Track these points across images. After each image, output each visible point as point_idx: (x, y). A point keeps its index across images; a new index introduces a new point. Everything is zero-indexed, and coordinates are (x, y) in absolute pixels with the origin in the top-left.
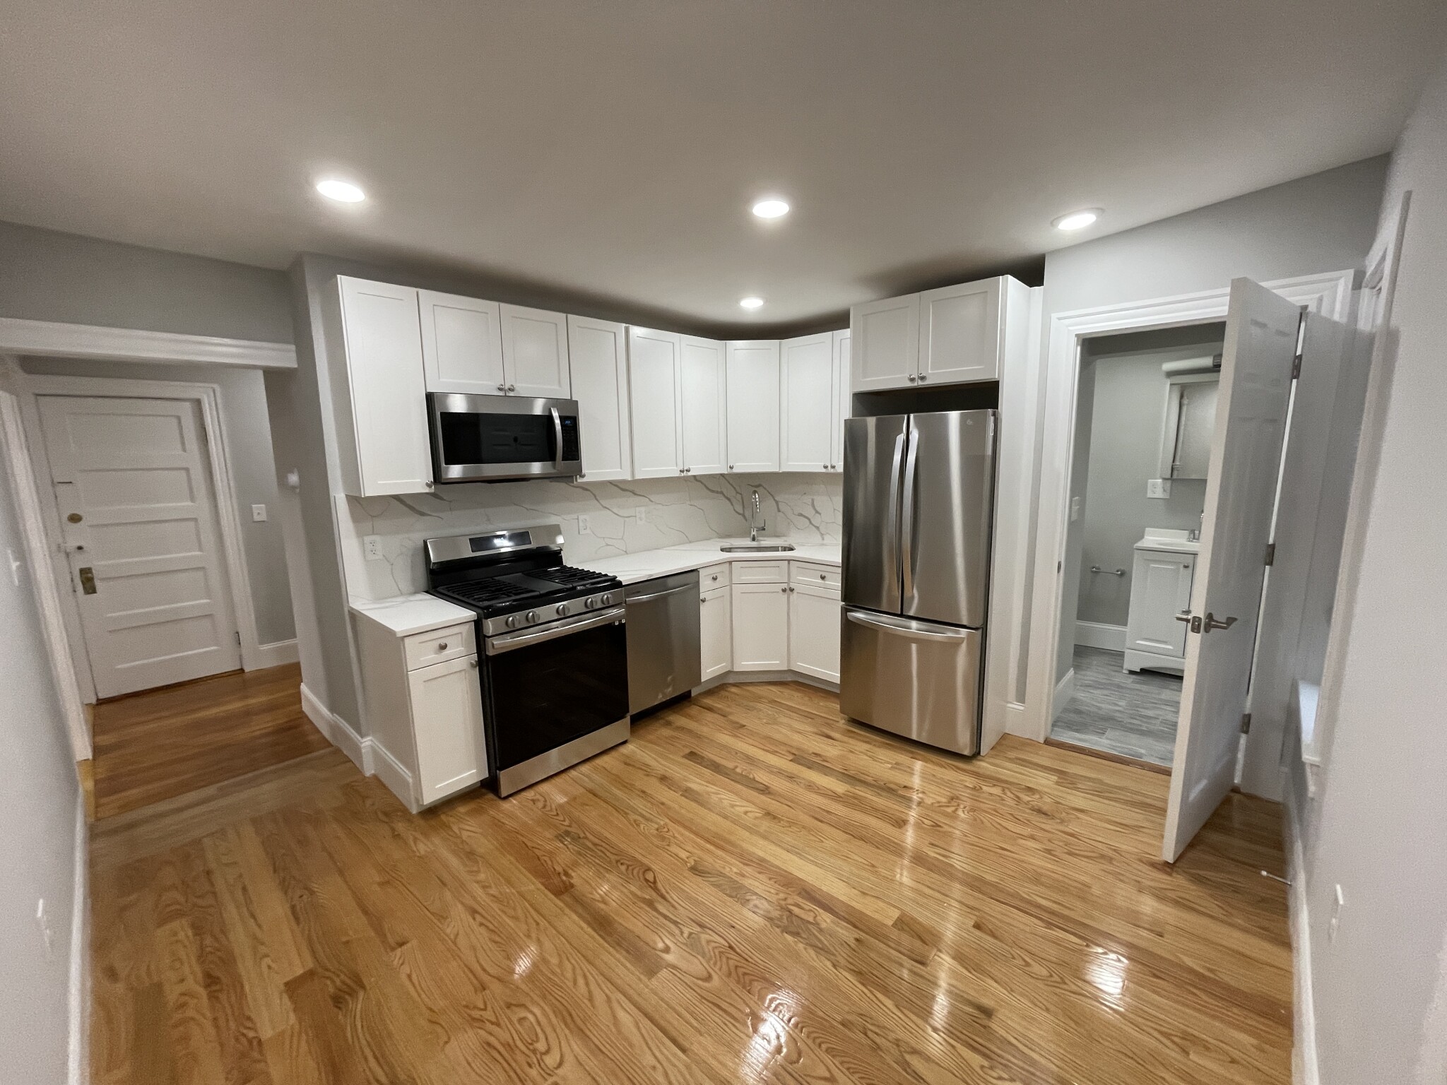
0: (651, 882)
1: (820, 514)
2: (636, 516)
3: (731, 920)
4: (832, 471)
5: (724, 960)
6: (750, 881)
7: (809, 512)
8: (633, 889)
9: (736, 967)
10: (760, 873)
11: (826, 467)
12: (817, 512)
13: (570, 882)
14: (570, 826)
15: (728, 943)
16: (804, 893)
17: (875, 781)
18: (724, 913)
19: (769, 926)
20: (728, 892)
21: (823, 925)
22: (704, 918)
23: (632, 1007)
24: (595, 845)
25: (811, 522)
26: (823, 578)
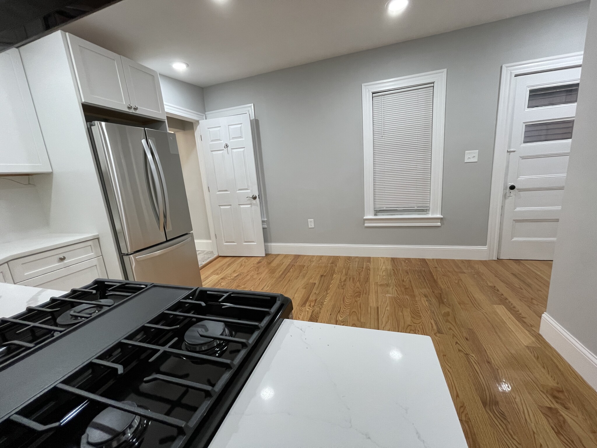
9: (344, 308)
19: (323, 308)
21: (314, 299)
26: (62, 259)
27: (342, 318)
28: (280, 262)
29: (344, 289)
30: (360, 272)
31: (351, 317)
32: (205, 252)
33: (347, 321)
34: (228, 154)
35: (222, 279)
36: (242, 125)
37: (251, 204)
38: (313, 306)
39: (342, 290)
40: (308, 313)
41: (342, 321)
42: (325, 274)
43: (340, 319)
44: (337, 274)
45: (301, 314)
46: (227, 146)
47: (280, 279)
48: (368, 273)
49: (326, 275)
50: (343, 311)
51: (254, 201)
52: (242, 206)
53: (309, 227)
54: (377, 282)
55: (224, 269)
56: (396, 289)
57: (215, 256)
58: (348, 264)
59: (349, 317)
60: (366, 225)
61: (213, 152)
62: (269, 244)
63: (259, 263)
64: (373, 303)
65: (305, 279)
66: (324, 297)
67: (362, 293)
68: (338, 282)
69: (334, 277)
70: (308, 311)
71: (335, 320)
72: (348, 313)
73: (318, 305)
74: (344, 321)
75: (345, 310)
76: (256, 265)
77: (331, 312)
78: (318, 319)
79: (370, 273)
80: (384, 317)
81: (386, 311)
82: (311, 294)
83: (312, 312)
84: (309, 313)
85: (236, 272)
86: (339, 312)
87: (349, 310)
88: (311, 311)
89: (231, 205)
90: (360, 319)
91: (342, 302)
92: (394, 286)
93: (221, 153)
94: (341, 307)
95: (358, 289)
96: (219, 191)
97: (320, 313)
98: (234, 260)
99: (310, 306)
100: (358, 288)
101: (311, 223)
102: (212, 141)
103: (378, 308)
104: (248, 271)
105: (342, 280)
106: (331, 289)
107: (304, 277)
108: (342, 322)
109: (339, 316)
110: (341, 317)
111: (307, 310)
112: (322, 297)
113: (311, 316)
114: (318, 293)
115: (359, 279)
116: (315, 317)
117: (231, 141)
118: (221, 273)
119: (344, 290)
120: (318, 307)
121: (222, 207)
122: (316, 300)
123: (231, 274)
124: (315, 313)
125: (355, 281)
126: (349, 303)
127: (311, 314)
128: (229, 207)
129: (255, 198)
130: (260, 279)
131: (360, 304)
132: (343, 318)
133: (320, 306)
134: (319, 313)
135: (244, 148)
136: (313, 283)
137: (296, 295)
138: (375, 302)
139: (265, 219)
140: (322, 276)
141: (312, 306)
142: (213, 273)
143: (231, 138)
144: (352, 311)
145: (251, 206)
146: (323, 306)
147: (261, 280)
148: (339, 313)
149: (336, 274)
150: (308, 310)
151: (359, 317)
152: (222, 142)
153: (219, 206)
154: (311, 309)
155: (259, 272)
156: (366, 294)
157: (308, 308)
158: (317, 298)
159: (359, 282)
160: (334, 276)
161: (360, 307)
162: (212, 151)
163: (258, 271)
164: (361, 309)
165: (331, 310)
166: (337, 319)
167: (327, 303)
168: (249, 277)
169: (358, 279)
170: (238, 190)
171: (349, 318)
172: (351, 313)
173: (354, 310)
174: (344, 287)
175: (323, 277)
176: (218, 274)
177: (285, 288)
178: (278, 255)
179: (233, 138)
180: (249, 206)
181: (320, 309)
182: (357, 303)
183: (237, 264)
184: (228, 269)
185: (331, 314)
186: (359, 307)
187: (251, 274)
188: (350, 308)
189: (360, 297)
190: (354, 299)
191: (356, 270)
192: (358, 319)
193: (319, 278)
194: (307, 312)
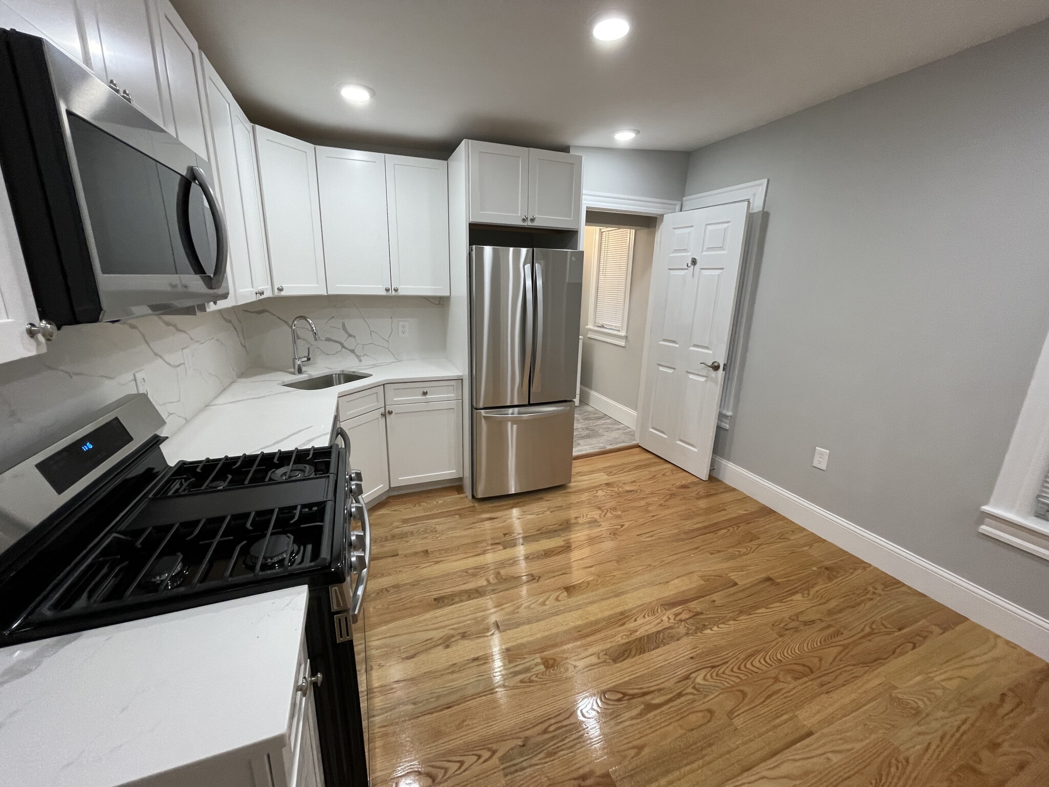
0: (623, 697)
1: (354, 337)
2: (184, 364)
3: (684, 656)
4: (394, 293)
5: (724, 676)
6: (642, 630)
7: (342, 337)
8: (628, 715)
9: (732, 670)
10: (635, 620)
11: (387, 290)
12: (350, 335)
13: (599, 777)
14: (494, 752)
15: (709, 667)
16: (666, 607)
17: (561, 525)
18: (676, 658)
19: (693, 637)
20: (652, 648)
21: (699, 610)
22: (678, 674)
23: (774, 759)
24: (545, 731)
25: (343, 346)
26: (425, 394)
27: (702, 682)
28: (721, 506)
29: (781, 636)
30: (876, 631)
31: (721, 696)
32: (629, 430)
33: (706, 696)
34: (693, 276)
35: (607, 484)
36: (730, 224)
37: (707, 377)
38: (681, 621)
39: (775, 636)
40: (658, 624)
41: (697, 686)
42: (778, 581)
43: (699, 680)
44: (811, 597)
45: (646, 616)
46: (694, 262)
47: (683, 536)
48: (898, 650)
49: (778, 584)
50: (723, 673)
51: (713, 374)
52: (691, 376)
53: (814, 465)
54: (895, 688)
55: (626, 470)
56: (929, 744)
57: (634, 443)
58: (869, 596)
59: (719, 692)
60: (984, 528)
61: (671, 271)
62: (724, 462)
63: (684, 487)
64: (808, 716)
65: (726, 565)
66: (717, 622)
67: (812, 676)
68: (786, 615)
69: (792, 600)
70: (662, 621)
71: (686, 673)
72: (728, 683)
73: (693, 624)
74: (701, 690)
75: (729, 675)
76: (674, 489)
77: (697, 655)
78: (661, 645)
79: (907, 652)
80: (798, 764)
81: (822, 759)
82: (703, 597)
83: (666, 628)
84: (660, 625)
85: (634, 484)
86: (713, 667)
87: (738, 680)
88: (667, 624)
89: (674, 369)
90: (736, 714)
91: (742, 656)
92: (940, 733)
93: (683, 274)
94: (727, 662)
95: (816, 660)
96: (665, 340)
97: (678, 640)
98: (655, 463)
99: (676, 615)
100: (821, 660)
101: (821, 458)
102: (676, 251)
103: (810, 734)
104: (652, 493)
105: (802, 618)
106: (753, 616)
107: (732, 557)
108: (694, 688)
109: (703, 672)
110: (705, 679)
111: (663, 619)
112: (717, 617)
113: (659, 632)
114: (720, 605)
115: (849, 644)
116: (660, 640)
117: (704, 253)
118: (615, 474)
119: (780, 639)
120: (686, 629)
121: (661, 369)
122: (698, 614)
123: (624, 484)
124: (669, 633)
125: (834, 640)
126: (756, 670)
127: (660, 629)
128: (671, 371)
129: (716, 368)
130: (653, 516)
131: (780, 690)
132: (706, 683)
133: (691, 629)
134: (675, 638)
135: (723, 269)
136: (732, 580)
137: (676, 581)
138: (818, 717)
139: (729, 413)
140: (769, 579)
141: (677, 619)
142: (604, 470)
143: (705, 249)
144: (742, 688)
145: (706, 381)
146: (699, 634)
147: (654, 518)
148: (709, 669)
149: (806, 596)
150: (665, 618)
151: (739, 709)
152: (689, 254)
153: (658, 365)
154: (672, 621)
155: (666, 503)
156: (822, 686)
157: (668, 617)
158: (704, 612)
159: (843, 651)
160: (798, 597)
161: (769, 697)
162: (670, 269)
163: (666, 501)
164: (764, 702)
165: (703, 653)
166: (691, 676)
167: (714, 634)
168: (643, 503)
169: (846, 642)
170: (692, 344)
171: (717, 693)
172: (734, 689)
173: (746, 689)
174: (787, 632)
175: (768, 583)
176: (610, 474)
177: (675, 557)
178: (734, 490)
179: (709, 249)
180: (703, 379)
181: (687, 634)
182: (772, 684)
183: (650, 472)
184: (631, 473)
185: (692, 658)
186: (765, 694)
187: (650, 500)
188: (744, 678)
189: (796, 679)
190: (776, 671)
191: (873, 619)
192: (731, 712)
193: (757, 579)
194: (659, 621)
